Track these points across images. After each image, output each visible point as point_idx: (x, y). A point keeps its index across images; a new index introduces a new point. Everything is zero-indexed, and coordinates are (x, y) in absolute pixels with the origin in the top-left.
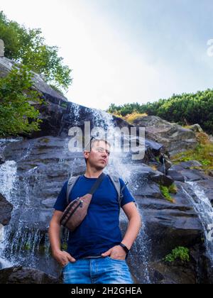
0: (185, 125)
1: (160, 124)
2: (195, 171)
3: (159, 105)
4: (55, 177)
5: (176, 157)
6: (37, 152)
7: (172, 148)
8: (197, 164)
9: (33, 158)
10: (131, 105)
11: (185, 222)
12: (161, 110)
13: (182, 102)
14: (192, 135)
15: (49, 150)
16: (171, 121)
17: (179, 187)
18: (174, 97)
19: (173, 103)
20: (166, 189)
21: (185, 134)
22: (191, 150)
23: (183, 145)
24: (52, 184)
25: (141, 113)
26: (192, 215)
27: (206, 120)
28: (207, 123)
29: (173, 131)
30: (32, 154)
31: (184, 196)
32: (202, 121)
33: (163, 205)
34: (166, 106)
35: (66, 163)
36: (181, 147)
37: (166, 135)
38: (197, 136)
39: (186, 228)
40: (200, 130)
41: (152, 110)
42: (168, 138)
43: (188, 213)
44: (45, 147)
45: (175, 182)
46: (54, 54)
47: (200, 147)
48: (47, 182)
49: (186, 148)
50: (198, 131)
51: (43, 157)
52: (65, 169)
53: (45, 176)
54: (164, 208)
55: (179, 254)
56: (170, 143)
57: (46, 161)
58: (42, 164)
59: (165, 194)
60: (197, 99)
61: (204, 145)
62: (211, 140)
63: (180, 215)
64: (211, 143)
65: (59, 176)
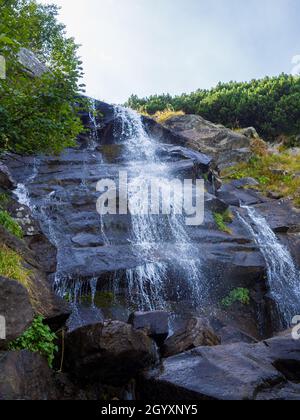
0: (236, 128)
1: (202, 127)
2: (251, 192)
3: (200, 98)
4: (82, 205)
5: (225, 172)
6: (47, 169)
7: (219, 160)
8: (253, 182)
9: (45, 179)
10: (160, 97)
11: (245, 258)
12: (202, 106)
14: (245, 143)
15: (65, 167)
16: (217, 123)
17: (235, 214)
18: (220, 87)
19: (220, 97)
20: (220, 217)
21: (235, 141)
22: (244, 163)
23: (234, 156)
24: (80, 214)
25: (177, 110)
26: (253, 249)
27: (263, 121)
28: (264, 126)
29: (221, 137)
30: (41, 174)
31: (241, 225)
32: (257, 123)
33: (218, 238)
34: (207, 100)
36: (231, 158)
37: (212, 142)
38: (251, 143)
39: (247, 265)
40: (256, 135)
41: (190, 106)
42: (214, 146)
43: (247, 246)
44: (58, 163)
45: (230, 207)
46: (50, 18)
47: (256, 160)
48: (73, 212)
49: (237, 160)
50: (252, 136)
51: (59, 178)
52: (93, 193)
54: (221, 242)
56: (217, 153)
57: (65, 183)
58: (60, 188)
59: (220, 223)
60: (252, 91)
61: (261, 155)
62: (270, 149)
63: (239, 249)
64: (270, 154)
65: (87, 204)
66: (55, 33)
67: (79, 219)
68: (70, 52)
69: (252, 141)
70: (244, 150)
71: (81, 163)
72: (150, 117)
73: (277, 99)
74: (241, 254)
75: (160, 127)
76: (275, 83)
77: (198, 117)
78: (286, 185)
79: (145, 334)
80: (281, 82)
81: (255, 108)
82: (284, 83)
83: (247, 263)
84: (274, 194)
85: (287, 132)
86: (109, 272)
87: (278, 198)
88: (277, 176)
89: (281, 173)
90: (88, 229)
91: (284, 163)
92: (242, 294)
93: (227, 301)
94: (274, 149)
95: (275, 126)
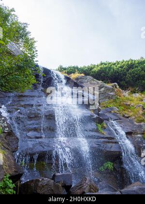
0: (108, 83)
1: (93, 82)
2: (115, 114)
3: (92, 68)
4: (33, 117)
6: (16, 99)
8: (116, 109)
9: (16, 104)
10: (73, 67)
11: (112, 147)
12: (93, 72)
13: (106, 68)
14: (113, 90)
15: (26, 98)
16: (99, 80)
17: (107, 125)
18: (102, 64)
19: (101, 68)
20: (100, 126)
21: (108, 89)
22: (112, 100)
23: (107, 96)
24: (31, 122)
25: (81, 73)
26: (116, 143)
27: (121, 80)
28: (122, 83)
29: (101, 87)
30: (14, 101)
31: (110, 130)
32: (118, 81)
33: (98, 136)
34: (96, 69)
35: (39, 108)
36: (106, 98)
40: (118, 87)
41: (87, 72)
43: (113, 141)
44: (22, 96)
45: (105, 121)
47: (118, 99)
48: (28, 121)
49: (109, 98)
50: (116, 87)
51: (22, 103)
52: (39, 112)
53: (26, 116)
54: (100, 138)
55: (108, 166)
57: (25, 106)
58: (22, 108)
59: (99, 129)
60: (116, 66)
61: (120, 96)
62: (124, 94)
63: (109, 142)
64: (124, 96)
65: (36, 117)
66: (26, 36)
67: (31, 124)
68: (32, 44)
69: (116, 90)
70: (112, 93)
71: (34, 96)
72: (68, 76)
73: (128, 70)
74: (109, 145)
75: (72, 81)
76: (127, 63)
77: (91, 77)
78: (132, 111)
79: (60, 185)
80: (130, 63)
81: (117, 74)
82: (131, 63)
83: (112, 150)
84: (126, 115)
85: (133, 86)
86: (44, 152)
87: (128, 117)
88: (128, 107)
89: (129, 105)
90: (35, 130)
91: (131, 100)
92: (109, 165)
93: (102, 169)
94: (126, 94)
95: (127, 83)
